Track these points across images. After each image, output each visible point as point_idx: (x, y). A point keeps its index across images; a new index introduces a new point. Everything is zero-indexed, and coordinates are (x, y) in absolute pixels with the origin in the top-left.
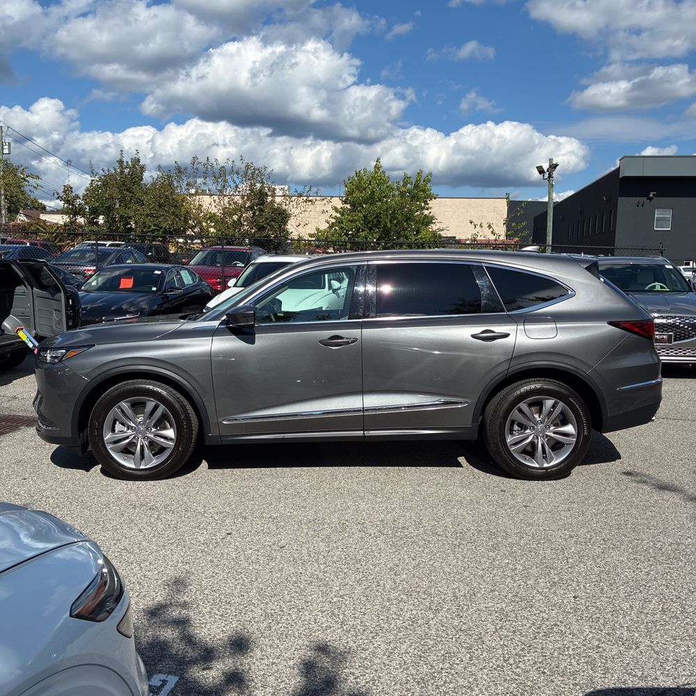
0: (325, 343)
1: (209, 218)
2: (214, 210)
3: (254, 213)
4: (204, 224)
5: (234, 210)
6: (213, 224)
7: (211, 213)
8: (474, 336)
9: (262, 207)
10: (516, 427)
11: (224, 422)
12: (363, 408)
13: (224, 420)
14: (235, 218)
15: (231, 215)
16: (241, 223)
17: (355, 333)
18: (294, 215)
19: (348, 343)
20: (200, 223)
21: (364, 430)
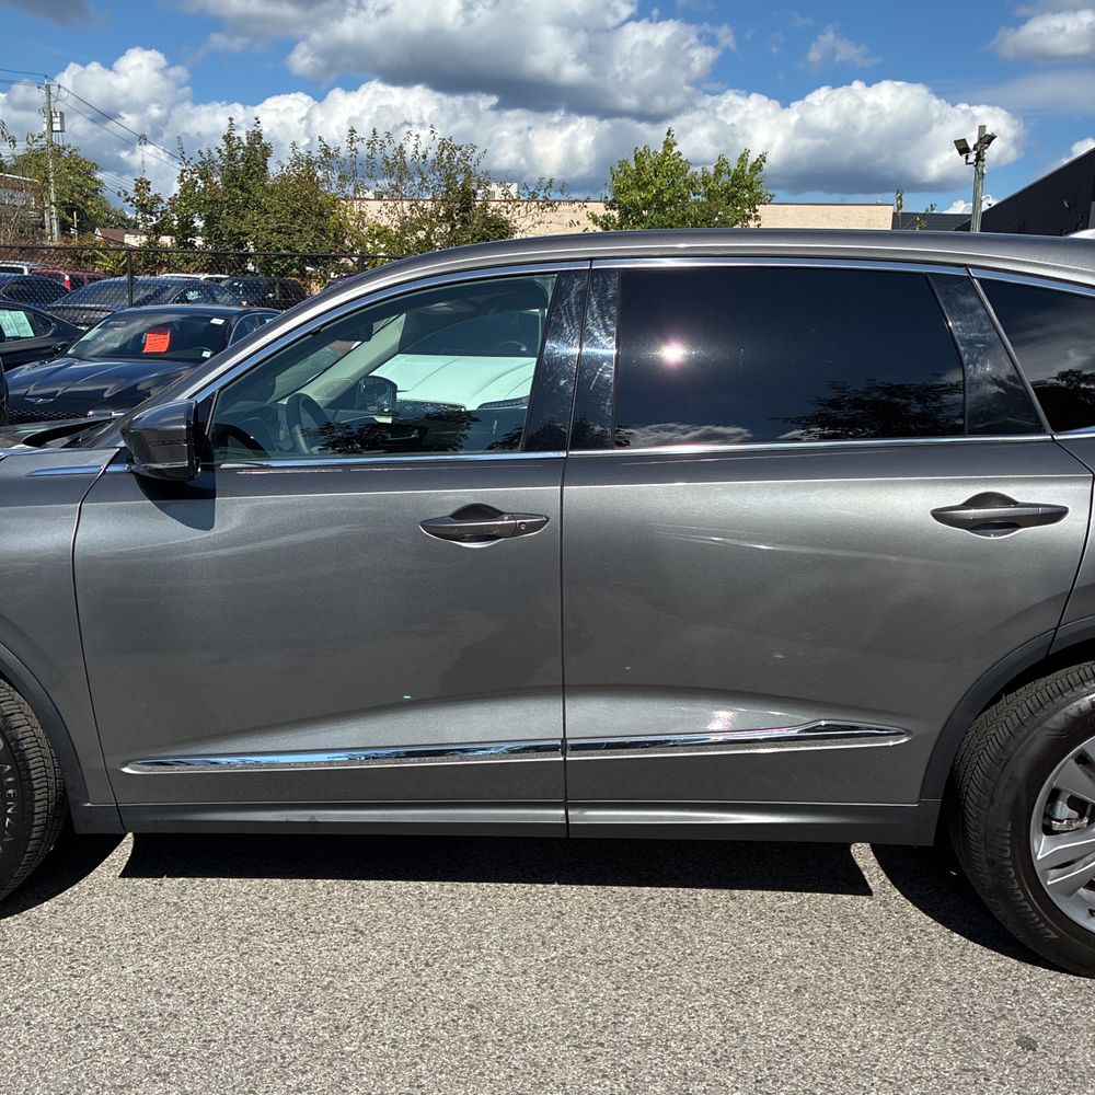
0: (444, 530)
1: (378, 235)
2: (385, 222)
3: (453, 226)
4: (369, 245)
5: (418, 220)
6: (383, 246)
7: (379, 226)
8: (940, 515)
9: (466, 215)
10: (1063, 810)
11: (126, 770)
12: (564, 740)
13: (125, 765)
14: (421, 234)
15: (414, 229)
16: (431, 244)
17: (540, 496)
18: (521, 229)
19: (515, 531)
20: (361, 244)
21: (566, 806)
